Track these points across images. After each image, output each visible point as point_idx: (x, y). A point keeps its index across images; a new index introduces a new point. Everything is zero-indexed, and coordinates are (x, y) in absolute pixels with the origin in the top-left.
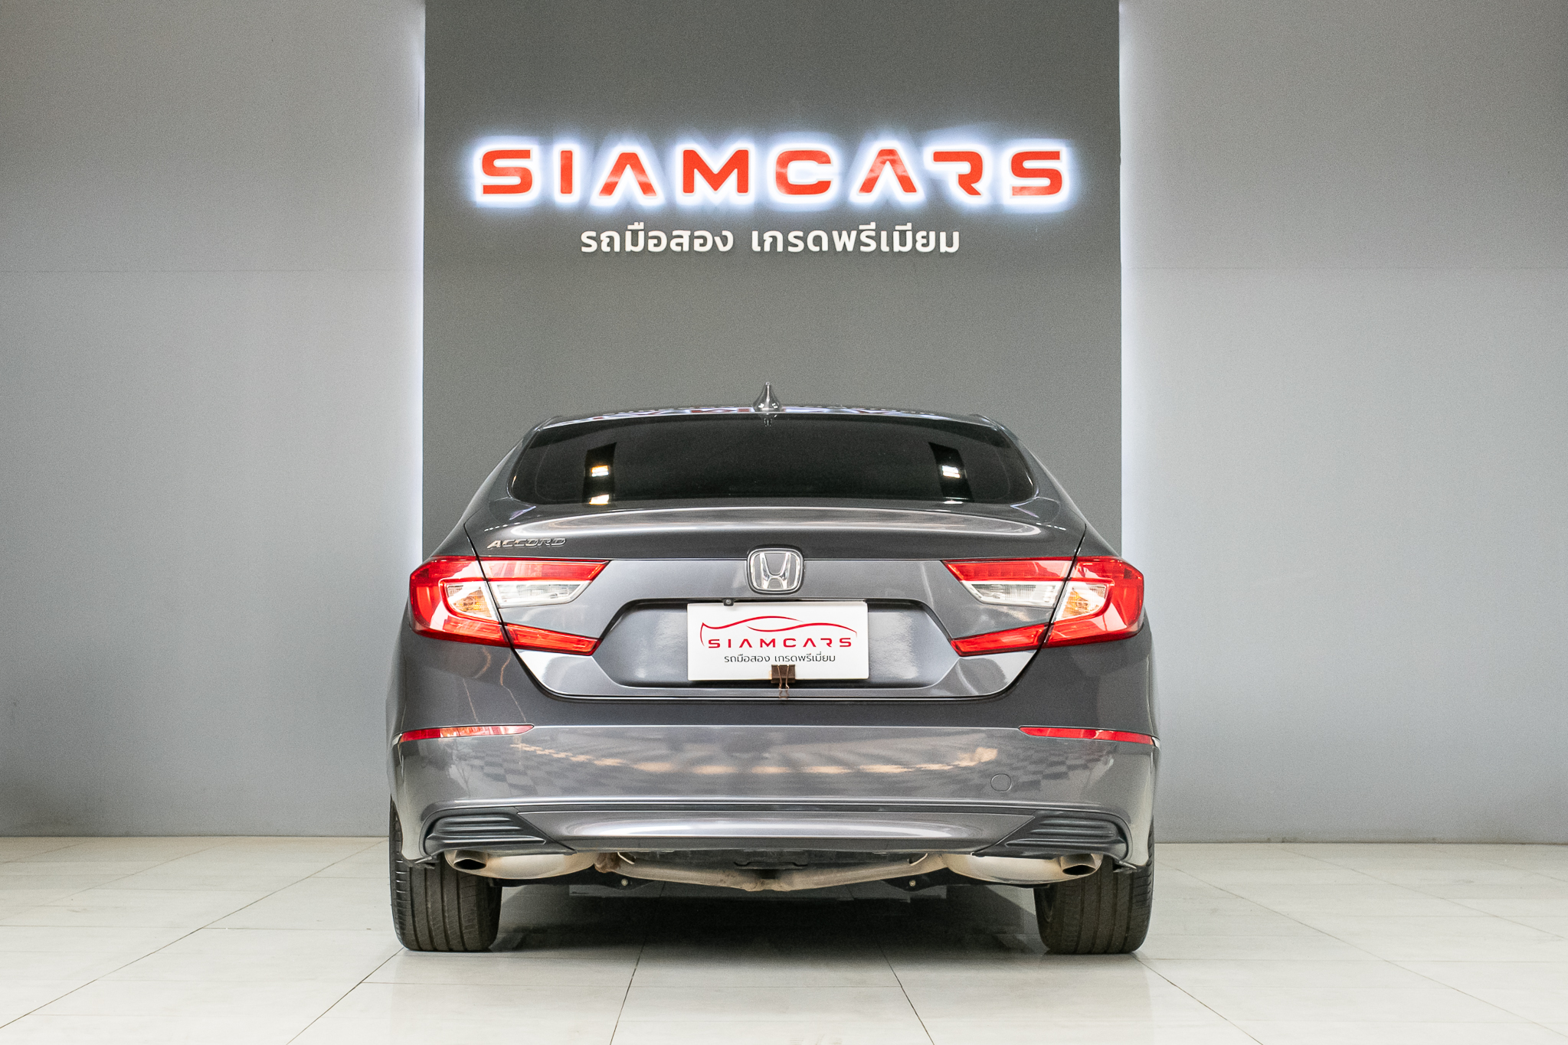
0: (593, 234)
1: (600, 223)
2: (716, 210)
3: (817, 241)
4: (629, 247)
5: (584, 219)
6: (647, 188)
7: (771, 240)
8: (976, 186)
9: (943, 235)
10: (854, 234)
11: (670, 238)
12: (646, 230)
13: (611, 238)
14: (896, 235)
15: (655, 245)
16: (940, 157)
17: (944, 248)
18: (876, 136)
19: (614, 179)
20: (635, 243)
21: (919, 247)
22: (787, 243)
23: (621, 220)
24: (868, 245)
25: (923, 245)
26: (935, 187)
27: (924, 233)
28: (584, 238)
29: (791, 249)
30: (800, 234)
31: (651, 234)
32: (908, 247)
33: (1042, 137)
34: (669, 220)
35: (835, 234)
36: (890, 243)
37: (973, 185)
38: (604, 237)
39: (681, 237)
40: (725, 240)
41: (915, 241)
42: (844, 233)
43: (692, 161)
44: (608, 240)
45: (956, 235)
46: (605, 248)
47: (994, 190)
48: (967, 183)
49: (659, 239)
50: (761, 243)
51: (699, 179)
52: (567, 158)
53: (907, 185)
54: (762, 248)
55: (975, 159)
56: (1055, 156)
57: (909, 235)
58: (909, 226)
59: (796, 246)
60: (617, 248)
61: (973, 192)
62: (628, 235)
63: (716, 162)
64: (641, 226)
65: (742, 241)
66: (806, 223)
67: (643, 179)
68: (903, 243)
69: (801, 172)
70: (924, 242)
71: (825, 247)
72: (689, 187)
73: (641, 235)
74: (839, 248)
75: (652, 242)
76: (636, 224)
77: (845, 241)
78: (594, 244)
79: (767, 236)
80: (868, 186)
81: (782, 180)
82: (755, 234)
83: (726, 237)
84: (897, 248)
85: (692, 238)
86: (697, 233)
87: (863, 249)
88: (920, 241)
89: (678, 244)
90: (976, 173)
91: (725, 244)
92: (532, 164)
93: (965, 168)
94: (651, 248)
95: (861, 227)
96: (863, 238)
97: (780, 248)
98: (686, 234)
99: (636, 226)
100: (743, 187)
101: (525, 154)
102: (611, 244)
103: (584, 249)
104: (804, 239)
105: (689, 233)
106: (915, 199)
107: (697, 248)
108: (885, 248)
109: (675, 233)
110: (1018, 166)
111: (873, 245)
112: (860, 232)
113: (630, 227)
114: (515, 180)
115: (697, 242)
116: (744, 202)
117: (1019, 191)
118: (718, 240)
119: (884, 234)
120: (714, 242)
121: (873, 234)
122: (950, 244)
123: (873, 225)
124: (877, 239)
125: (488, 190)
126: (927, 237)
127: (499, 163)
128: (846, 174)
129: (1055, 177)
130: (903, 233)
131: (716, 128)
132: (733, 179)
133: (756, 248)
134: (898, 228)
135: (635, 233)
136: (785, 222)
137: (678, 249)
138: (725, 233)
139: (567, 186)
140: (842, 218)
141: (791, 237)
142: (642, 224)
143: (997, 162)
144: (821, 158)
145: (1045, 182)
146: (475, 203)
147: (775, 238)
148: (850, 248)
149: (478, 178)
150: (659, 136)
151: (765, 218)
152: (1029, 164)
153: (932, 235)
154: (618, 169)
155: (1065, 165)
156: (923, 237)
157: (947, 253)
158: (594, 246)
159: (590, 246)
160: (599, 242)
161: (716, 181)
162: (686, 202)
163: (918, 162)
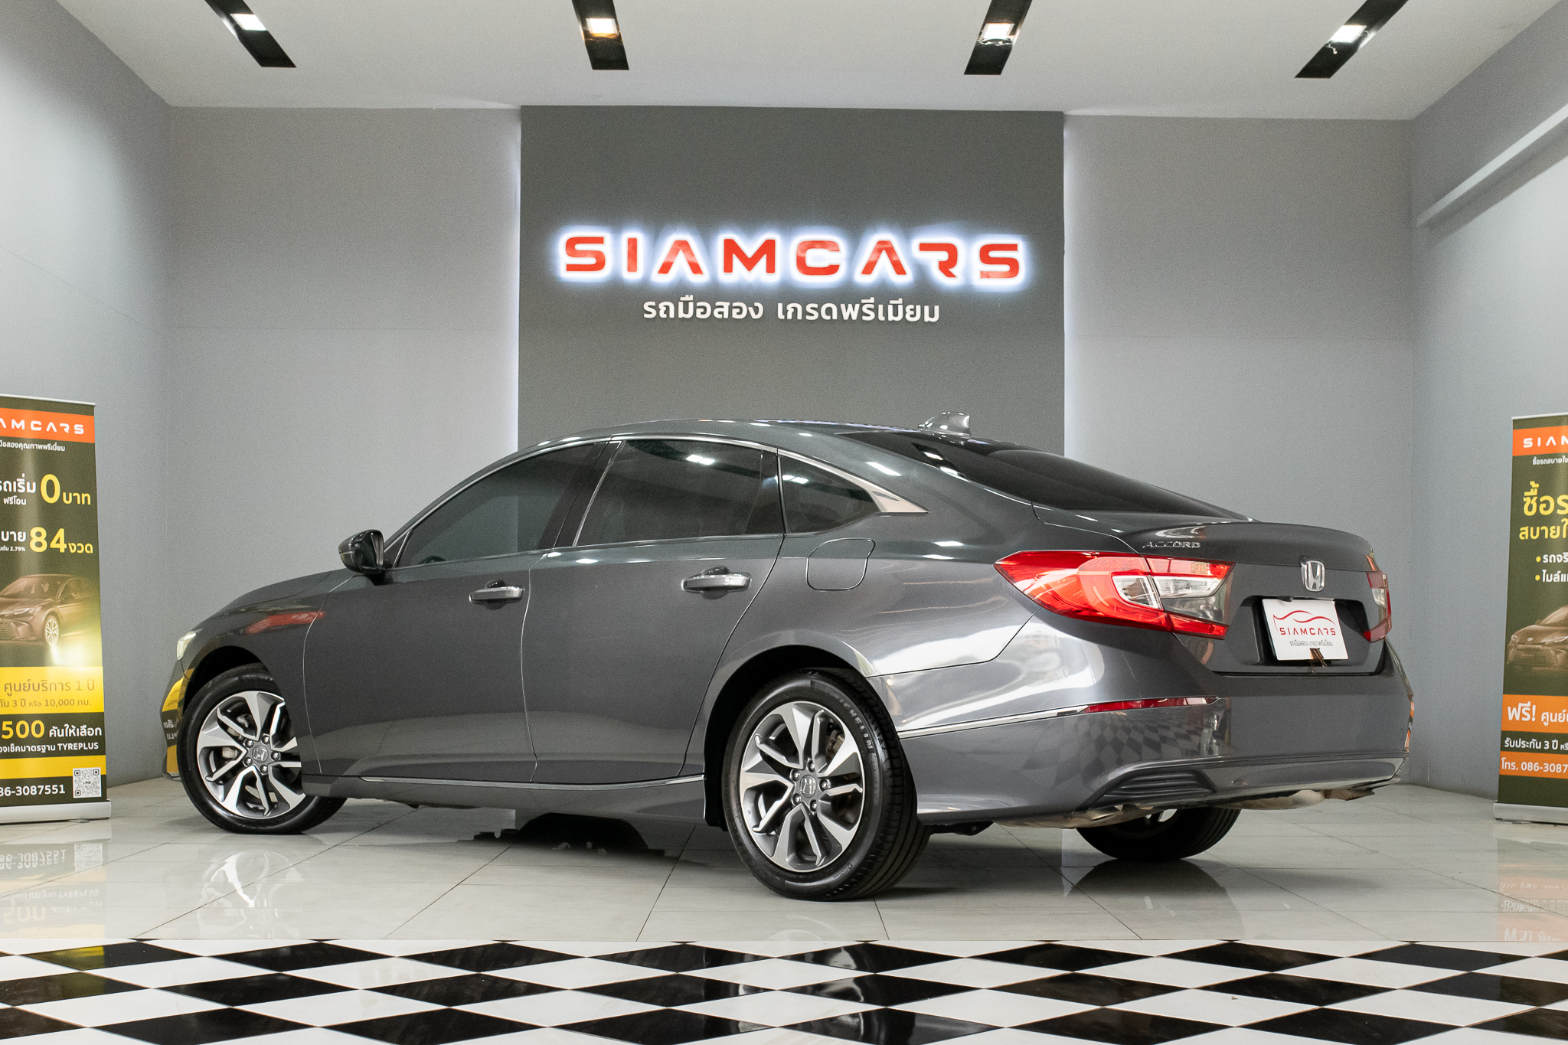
0: (653, 304)
1: (659, 295)
2: (750, 286)
3: (829, 311)
4: (681, 315)
5: (645, 292)
6: (696, 268)
7: (793, 310)
8: (953, 270)
9: (927, 308)
10: (857, 306)
11: (713, 308)
12: (695, 301)
13: (667, 307)
14: (890, 308)
15: (702, 313)
16: (924, 247)
17: (927, 318)
18: (875, 230)
19: (670, 260)
20: (686, 311)
21: (908, 318)
22: (805, 313)
23: (675, 294)
24: (869, 315)
25: (912, 316)
26: (921, 270)
27: (912, 307)
28: (646, 307)
29: (808, 318)
30: (816, 306)
31: (699, 304)
32: (899, 318)
33: (1004, 233)
34: (713, 294)
35: (843, 306)
36: (886, 314)
37: (950, 270)
38: (662, 306)
39: (722, 307)
40: (756, 310)
41: (905, 313)
42: (850, 306)
43: (731, 248)
44: (665, 308)
45: (937, 308)
46: (663, 315)
47: (967, 274)
48: (946, 267)
49: (705, 308)
50: (785, 312)
51: (736, 262)
52: (633, 243)
53: (899, 269)
54: (786, 317)
55: (951, 250)
56: (1014, 247)
57: (900, 308)
58: (900, 301)
59: (812, 315)
60: (672, 315)
61: (950, 275)
62: (681, 305)
63: (750, 248)
64: (691, 298)
65: (770, 311)
66: (821, 297)
67: (692, 259)
68: (896, 314)
69: (814, 258)
70: (912, 314)
71: (835, 317)
72: (728, 268)
73: (691, 305)
74: (846, 317)
75: (699, 311)
76: (687, 296)
77: (850, 312)
79: (790, 307)
80: (869, 269)
81: (801, 263)
82: (780, 306)
83: (757, 307)
84: (891, 317)
85: (731, 308)
86: (735, 304)
87: (865, 318)
88: (909, 313)
89: (720, 313)
90: (953, 260)
91: (756, 313)
92: (605, 248)
93: (944, 256)
94: (699, 315)
95: (863, 301)
96: (864, 309)
97: (800, 317)
98: (726, 305)
99: (687, 298)
100: (771, 268)
101: (600, 240)
102: (667, 311)
103: (646, 316)
104: (818, 310)
105: (728, 304)
106: (905, 280)
107: (735, 316)
108: (881, 318)
109: (718, 304)
110: (985, 255)
111: (872, 316)
112: (862, 305)
113: (682, 299)
114: (592, 261)
115: (735, 311)
116: (772, 280)
117: (985, 275)
118: (751, 310)
119: (881, 307)
120: (748, 311)
121: (872, 306)
122: (932, 315)
123: (872, 300)
124: (876, 310)
125: (571, 268)
126: (914, 310)
127: (579, 247)
128: (852, 259)
129: (1014, 264)
130: (895, 307)
131: (750, 222)
132: (763, 262)
133: (781, 316)
134: (891, 302)
135: (686, 304)
136: (804, 297)
137: (720, 316)
138: (756, 304)
139: (632, 265)
140: (848, 294)
141: (808, 308)
142: (692, 296)
143: (969, 251)
144: (832, 246)
145: (1006, 268)
146: (560, 278)
147: (795, 309)
148: (854, 317)
149: (562, 258)
150: (705, 226)
151: (789, 293)
152: (993, 254)
153: (918, 308)
154: (674, 252)
155: (1021, 255)
156: (911, 310)
157: (929, 322)
158: (654, 313)
159: (651, 313)
160: (658, 310)
161: (750, 263)
162: (726, 279)
163: (908, 251)
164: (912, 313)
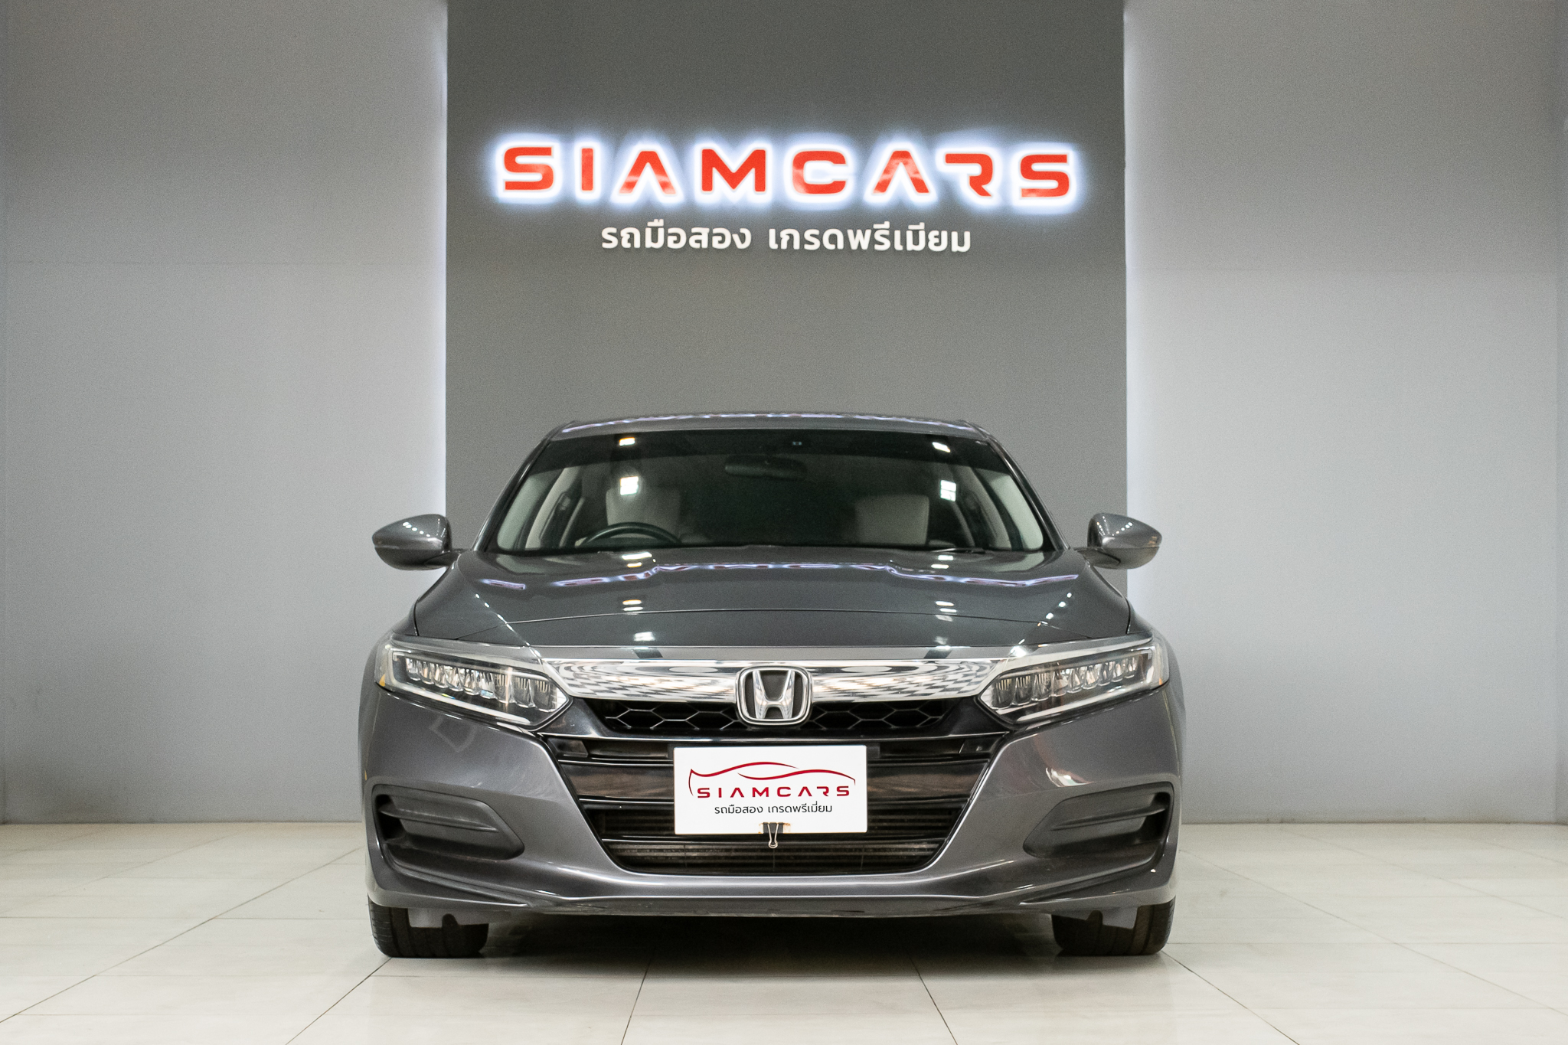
0: (614, 230)
1: (620, 220)
2: (734, 208)
3: (832, 239)
4: (649, 244)
5: (604, 216)
7: (788, 238)
8: (986, 187)
9: (955, 235)
10: (868, 232)
11: (689, 235)
12: (666, 227)
13: (632, 235)
14: (909, 235)
15: (675, 242)
16: (951, 159)
17: (955, 248)
18: (890, 137)
19: (633, 179)
20: (655, 239)
21: (932, 247)
22: (803, 241)
23: (641, 217)
24: (882, 244)
25: (936, 244)
26: (948, 189)
27: (936, 233)
28: (605, 233)
29: (807, 247)
30: (816, 232)
31: (671, 231)
32: (921, 247)
34: (688, 218)
35: (850, 232)
36: (904, 242)
37: (984, 186)
38: (625, 233)
39: (700, 234)
40: (743, 238)
41: (927, 241)
42: (859, 232)
43: (711, 160)
44: (628, 236)
45: (967, 235)
46: (626, 244)
47: (1004, 192)
48: (978, 184)
49: (678, 236)
50: (778, 240)
51: (717, 177)
52: (588, 156)
53: (920, 186)
54: (779, 245)
55: (985, 162)
56: (1062, 159)
57: (922, 234)
58: (922, 226)
59: (812, 244)
60: (637, 244)
61: (984, 193)
62: (648, 232)
63: (734, 161)
64: (661, 223)
65: (760, 238)
66: (823, 221)
67: (663, 179)
68: (916, 242)
69: (818, 172)
71: (841, 245)
72: (707, 185)
73: (661, 232)
74: (854, 246)
75: (671, 239)
76: (656, 220)
77: (860, 240)
78: (615, 241)
79: (784, 235)
80: (882, 186)
81: (799, 180)
82: (772, 232)
83: (744, 234)
85: (711, 235)
86: (716, 231)
87: (877, 247)
88: (933, 240)
89: (697, 241)
90: (987, 174)
91: (743, 241)
92: (554, 161)
93: (976, 169)
94: (671, 245)
95: (876, 226)
96: (877, 237)
97: (797, 246)
98: (705, 231)
99: (657, 223)
100: (760, 185)
101: (546, 151)
102: (631, 240)
103: (605, 245)
104: (820, 237)
105: (708, 230)
106: (927, 200)
107: (716, 244)
108: (898, 247)
109: (694, 230)
110: (1027, 168)
111: (887, 244)
112: (874, 231)
113: (650, 224)
114: (536, 177)
115: (716, 240)
116: (761, 201)
117: (1028, 192)
118: (736, 237)
119: (897, 234)
120: (732, 240)
121: (887, 233)
122: (961, 243)
123: (887, 225)
124: (891, 238)
125: (511, 186)
126: (939, 237)
127: (521, 160)
128: (861, 175)
129: (1063, 180)
130: (916, 233)
131: (734, 127)
132: (750, 177)
133: (773, 245)
134: (911, 227)
135: (655, 230)
136: (801, 221)
137: (697, 246)
138: (743, 230)
139: (588, 184)
140: (857, 217)
141: (807, 235)
142: (662, 221)
143: (1007, 163)
144: (837, 158)
145: (1053, 184)
146: (497, 199)
147: (791, 236)
148: (865, 246)
149: (500, 174)
150: (678, 133)
151: (783, 217)
152: (1037, 167)
153: (944, 234)
154: (637, 169)
155: (1072, 168)
156: (935, 236)
157: (958, 252)
158: (615, 242)
159: (611, 242)
160: (620, 238)
161: (734, 179)
162: (706, 200)
163: (931, 164)
164: (937, 240)
